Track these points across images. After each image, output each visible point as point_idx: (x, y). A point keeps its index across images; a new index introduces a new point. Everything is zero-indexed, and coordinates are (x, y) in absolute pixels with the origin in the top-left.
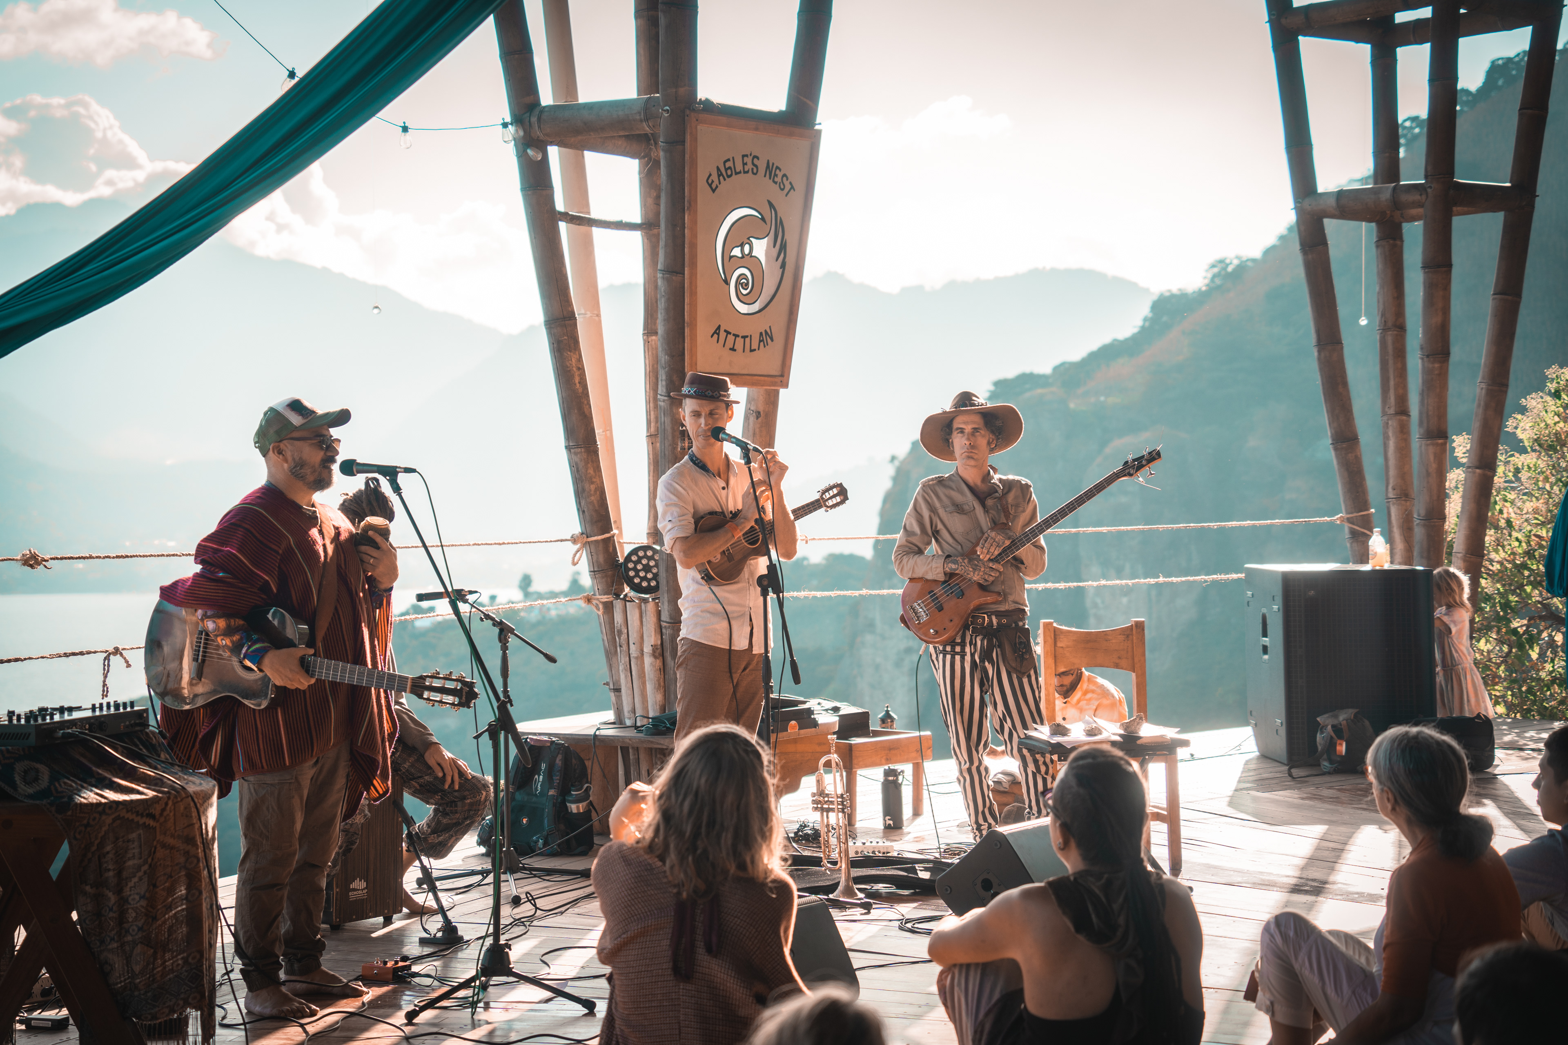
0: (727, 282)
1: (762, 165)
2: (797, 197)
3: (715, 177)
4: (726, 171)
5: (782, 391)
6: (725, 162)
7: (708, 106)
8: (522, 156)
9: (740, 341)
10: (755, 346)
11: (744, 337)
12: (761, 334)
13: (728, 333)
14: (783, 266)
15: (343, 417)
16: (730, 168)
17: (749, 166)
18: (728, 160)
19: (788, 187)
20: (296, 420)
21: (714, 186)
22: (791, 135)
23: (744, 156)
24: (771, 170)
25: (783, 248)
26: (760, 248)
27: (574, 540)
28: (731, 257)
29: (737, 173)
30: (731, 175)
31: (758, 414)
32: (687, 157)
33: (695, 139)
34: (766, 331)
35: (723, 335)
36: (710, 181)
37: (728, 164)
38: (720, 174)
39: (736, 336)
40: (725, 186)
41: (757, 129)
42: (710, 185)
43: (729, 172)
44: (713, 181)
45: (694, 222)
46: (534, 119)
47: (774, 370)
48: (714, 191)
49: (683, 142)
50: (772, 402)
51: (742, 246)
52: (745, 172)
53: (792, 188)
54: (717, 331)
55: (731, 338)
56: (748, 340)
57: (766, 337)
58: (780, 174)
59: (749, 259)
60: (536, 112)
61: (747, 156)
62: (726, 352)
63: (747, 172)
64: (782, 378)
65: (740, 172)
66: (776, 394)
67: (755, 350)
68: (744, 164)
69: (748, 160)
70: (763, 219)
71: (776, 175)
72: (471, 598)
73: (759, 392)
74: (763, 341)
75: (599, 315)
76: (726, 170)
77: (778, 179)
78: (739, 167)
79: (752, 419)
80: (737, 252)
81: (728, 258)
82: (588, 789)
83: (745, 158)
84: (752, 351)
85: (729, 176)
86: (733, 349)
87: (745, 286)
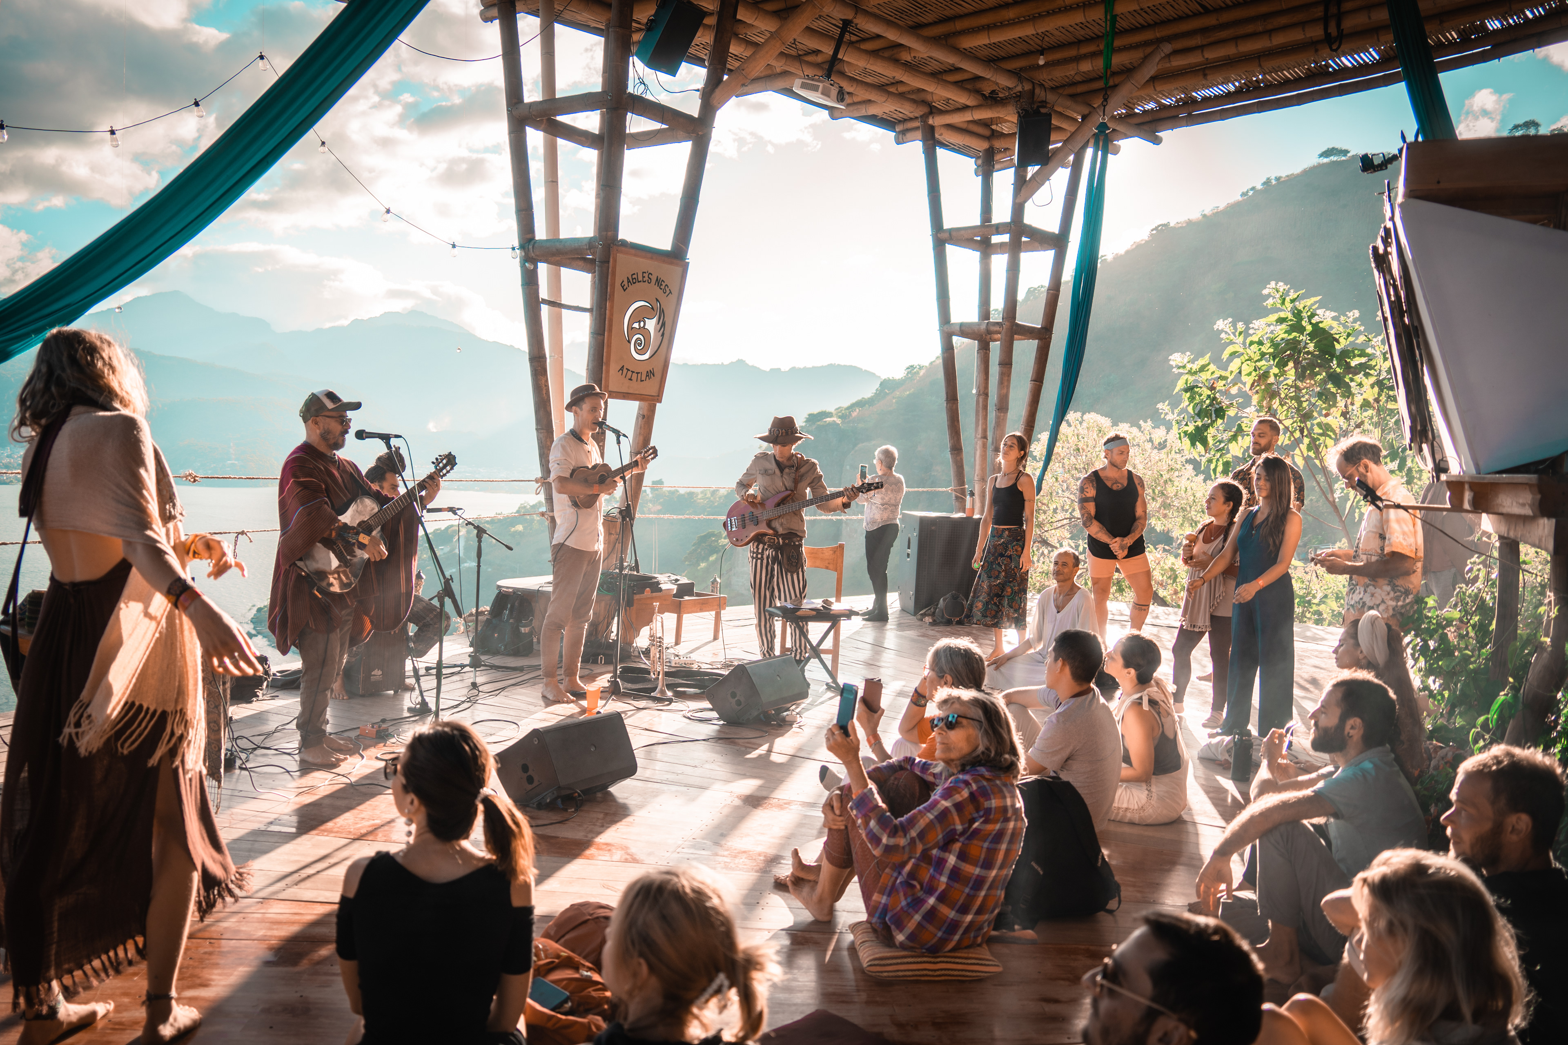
0: (629, 342)
1: (654, 278)
2: (673, 298)
3: (626, 283)
4: (633, 280)
5: (658, 404)
6: (632, 275)
7: (624, 243)
8: (523, 266)
9: (635, 375)
10: (643, 378)
11: (638, 373)
12: (648, 371)
13: (628, 370)
14: (663, 335)
15: (357, 406)
16: (635, 279)
17: (646, 279)
18: (634, 275)
19: (668, 292)
20: (330, 405)
21: (625, 288)
22: (671, 263)
23: (643, 273)
24: (659, 282)
25: (663, 325)
26: (651, 325)
27: (537, 481)
28: (633, 328)
29: (639, 282)
30: (635, 283)
31: (644, 416)
32: (610, 270)
33: (615, 261)
34: (651, 370)
35: (625, 371)
36: (623, 285)
37: (634, 277)
38: (629, 281)
39: (633, 372)
40: (632, 288)
41: (652, 258)
42: (623, 287)
45: (612, 307)
46: (531, 247)
47: (653, 392)
48: (624, 290)
49: (608, 262)
50: (652, 411)
51: (639, 322)
53: (671, 292)
54: (622, 369)
55: (630, 373)
56: (640, 375)
57: (650, 374)
58: (664, 284)
59: (643, 331)
60: (532, 243)
61: (645, 273)
62: (627, 381)
63: (645, 282)
64: (658, 398)
65: (641, 282)
66: (655, 406)
67: (643, 381)
68: (644, 278)
69: (646, 275)
70: (652, 308)
71: (661, 285)
72: (459, 512)
73: (645, 404)
74: (648, 376)
75: (562, 357)
77: (663, 287)
78: (640, 279)
79: (640, 419)
80: (636, 325)
81: (630, 328)
82: (532, 620)
84: (641, 381)
86: (630, 379)
87: (640, 345)
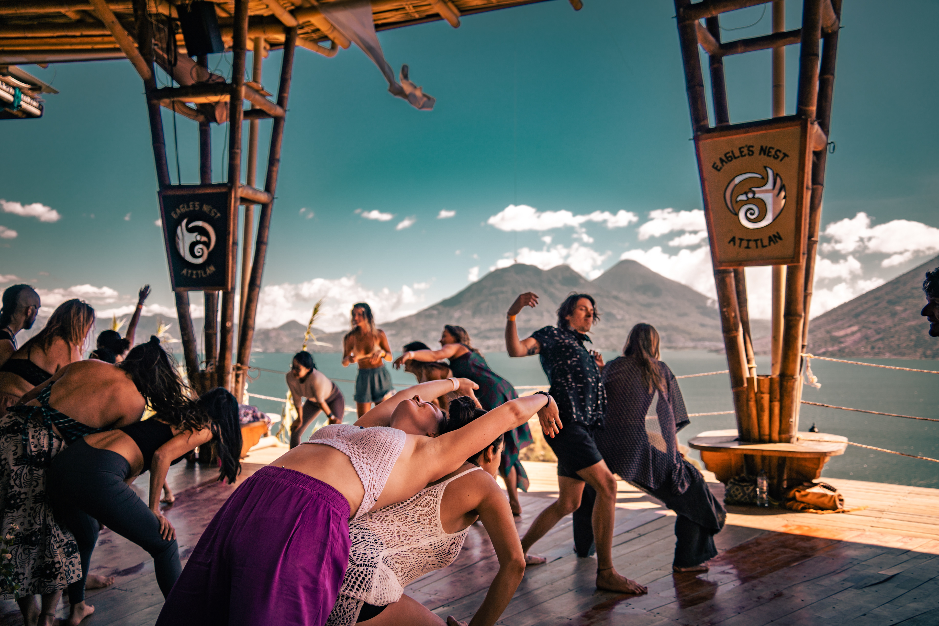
0: (737, 214)
1: (756, 150)
2: (790, 159)
3: (719, 163)
6: (725, 155)
10: (766, 243)
11: (756, 241)
12: (770, 237)
13: (741, 240)
14: (785, 198)
16: (730, 157)
17: (746, 152)
18: (728, 153)
19: (781, 155)
21: (719, 168)
22: (779, 128)
23: (740, 149)
24: (764, 151)
25: (783, 188)
28: (737, 202)
29: (736, 158)
30: (731, 160)
34: (774, 236)
35: (738, 242)
36: (715, 166)
37: (728, 155)
38: (722, 161)
39: (749, 241)
40: (727, 167)
41: (747, 132)
42: (716, 168)
43: (730, 159)
44: (717, 166)
47: (787, 254)
48: (719, 170)
52: (742, 156)
53: (785, 155)
54: (733, 240)
55: (744, 243)
56: (759, 243)
57: (775, 238)
58: (773, 151)
61: (743, 147)
62: (742, 250)
63: (745, 155)
65: (738, 157)
67: (766, 246)
68: (741, 152)
70: (762, 177)
71: (769, 152)
74: (772, 240)
76: (727, 158)
77: (772, 154)
78: (737, 154)
80: (743, 197)
81: (735, 202)
83: (742, 150)
84: (763, 246)
85: (730, 161)
86: (748, 247)
87: (752, 214)
